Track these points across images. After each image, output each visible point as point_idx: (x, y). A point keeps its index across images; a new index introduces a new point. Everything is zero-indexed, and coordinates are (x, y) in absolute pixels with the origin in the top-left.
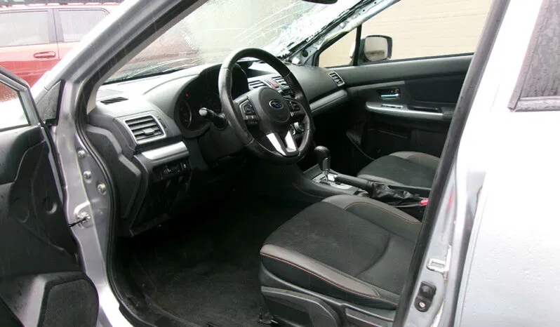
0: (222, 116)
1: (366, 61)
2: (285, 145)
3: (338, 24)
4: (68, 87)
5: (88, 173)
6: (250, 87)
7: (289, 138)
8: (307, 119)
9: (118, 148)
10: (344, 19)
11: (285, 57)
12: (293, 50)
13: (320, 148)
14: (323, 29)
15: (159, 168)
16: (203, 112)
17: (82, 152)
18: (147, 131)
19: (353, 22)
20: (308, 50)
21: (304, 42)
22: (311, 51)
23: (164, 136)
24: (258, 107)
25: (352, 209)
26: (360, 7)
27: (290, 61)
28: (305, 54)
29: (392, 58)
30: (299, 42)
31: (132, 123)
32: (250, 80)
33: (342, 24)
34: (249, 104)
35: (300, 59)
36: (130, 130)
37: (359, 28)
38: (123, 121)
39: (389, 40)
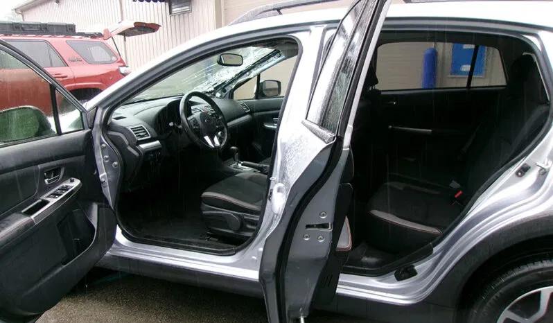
0: (180, 127)
1: (264, 96)
2: (214, 142)
3: (245, 73)
4: (100, 111)
5: (107, 157)
6: (193, 112)
7: (216, 139)
8: (226, 130)
9: (127, 142)
10: (249, 70)
11: (211, 92)
12: (216, 88)
13: (233, 147)
14: (236, 75)
15: (148, 152)
16: (171, 124)
17: (104, 145)
18: (142, 134)
19: (254, 72)
20: (226, 88)
21: (224, 83)
22: (228, 89)
23: (150, 137)
24: (200, 122)
25: (251, 179)
26: (259, 64)
27: (215, 95)
28: (225, 91)
29: (281, 95)
30: (220, 83)
31: (135, 130)
32: (192, 107)
33: (248, 73)
34: (195, 120)
35: (221, 94)
36: (133, 133)
37: (259, 76)
38: (130, 129)
39: (279, 83)
